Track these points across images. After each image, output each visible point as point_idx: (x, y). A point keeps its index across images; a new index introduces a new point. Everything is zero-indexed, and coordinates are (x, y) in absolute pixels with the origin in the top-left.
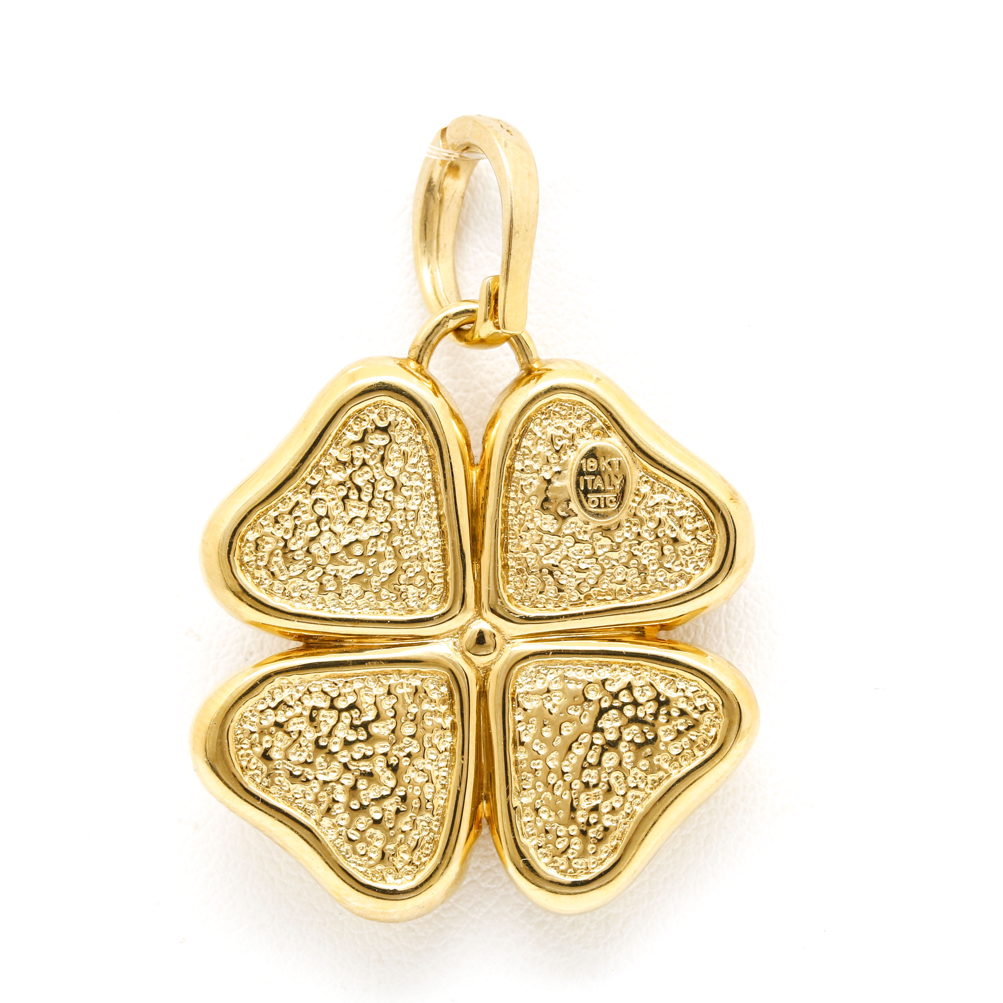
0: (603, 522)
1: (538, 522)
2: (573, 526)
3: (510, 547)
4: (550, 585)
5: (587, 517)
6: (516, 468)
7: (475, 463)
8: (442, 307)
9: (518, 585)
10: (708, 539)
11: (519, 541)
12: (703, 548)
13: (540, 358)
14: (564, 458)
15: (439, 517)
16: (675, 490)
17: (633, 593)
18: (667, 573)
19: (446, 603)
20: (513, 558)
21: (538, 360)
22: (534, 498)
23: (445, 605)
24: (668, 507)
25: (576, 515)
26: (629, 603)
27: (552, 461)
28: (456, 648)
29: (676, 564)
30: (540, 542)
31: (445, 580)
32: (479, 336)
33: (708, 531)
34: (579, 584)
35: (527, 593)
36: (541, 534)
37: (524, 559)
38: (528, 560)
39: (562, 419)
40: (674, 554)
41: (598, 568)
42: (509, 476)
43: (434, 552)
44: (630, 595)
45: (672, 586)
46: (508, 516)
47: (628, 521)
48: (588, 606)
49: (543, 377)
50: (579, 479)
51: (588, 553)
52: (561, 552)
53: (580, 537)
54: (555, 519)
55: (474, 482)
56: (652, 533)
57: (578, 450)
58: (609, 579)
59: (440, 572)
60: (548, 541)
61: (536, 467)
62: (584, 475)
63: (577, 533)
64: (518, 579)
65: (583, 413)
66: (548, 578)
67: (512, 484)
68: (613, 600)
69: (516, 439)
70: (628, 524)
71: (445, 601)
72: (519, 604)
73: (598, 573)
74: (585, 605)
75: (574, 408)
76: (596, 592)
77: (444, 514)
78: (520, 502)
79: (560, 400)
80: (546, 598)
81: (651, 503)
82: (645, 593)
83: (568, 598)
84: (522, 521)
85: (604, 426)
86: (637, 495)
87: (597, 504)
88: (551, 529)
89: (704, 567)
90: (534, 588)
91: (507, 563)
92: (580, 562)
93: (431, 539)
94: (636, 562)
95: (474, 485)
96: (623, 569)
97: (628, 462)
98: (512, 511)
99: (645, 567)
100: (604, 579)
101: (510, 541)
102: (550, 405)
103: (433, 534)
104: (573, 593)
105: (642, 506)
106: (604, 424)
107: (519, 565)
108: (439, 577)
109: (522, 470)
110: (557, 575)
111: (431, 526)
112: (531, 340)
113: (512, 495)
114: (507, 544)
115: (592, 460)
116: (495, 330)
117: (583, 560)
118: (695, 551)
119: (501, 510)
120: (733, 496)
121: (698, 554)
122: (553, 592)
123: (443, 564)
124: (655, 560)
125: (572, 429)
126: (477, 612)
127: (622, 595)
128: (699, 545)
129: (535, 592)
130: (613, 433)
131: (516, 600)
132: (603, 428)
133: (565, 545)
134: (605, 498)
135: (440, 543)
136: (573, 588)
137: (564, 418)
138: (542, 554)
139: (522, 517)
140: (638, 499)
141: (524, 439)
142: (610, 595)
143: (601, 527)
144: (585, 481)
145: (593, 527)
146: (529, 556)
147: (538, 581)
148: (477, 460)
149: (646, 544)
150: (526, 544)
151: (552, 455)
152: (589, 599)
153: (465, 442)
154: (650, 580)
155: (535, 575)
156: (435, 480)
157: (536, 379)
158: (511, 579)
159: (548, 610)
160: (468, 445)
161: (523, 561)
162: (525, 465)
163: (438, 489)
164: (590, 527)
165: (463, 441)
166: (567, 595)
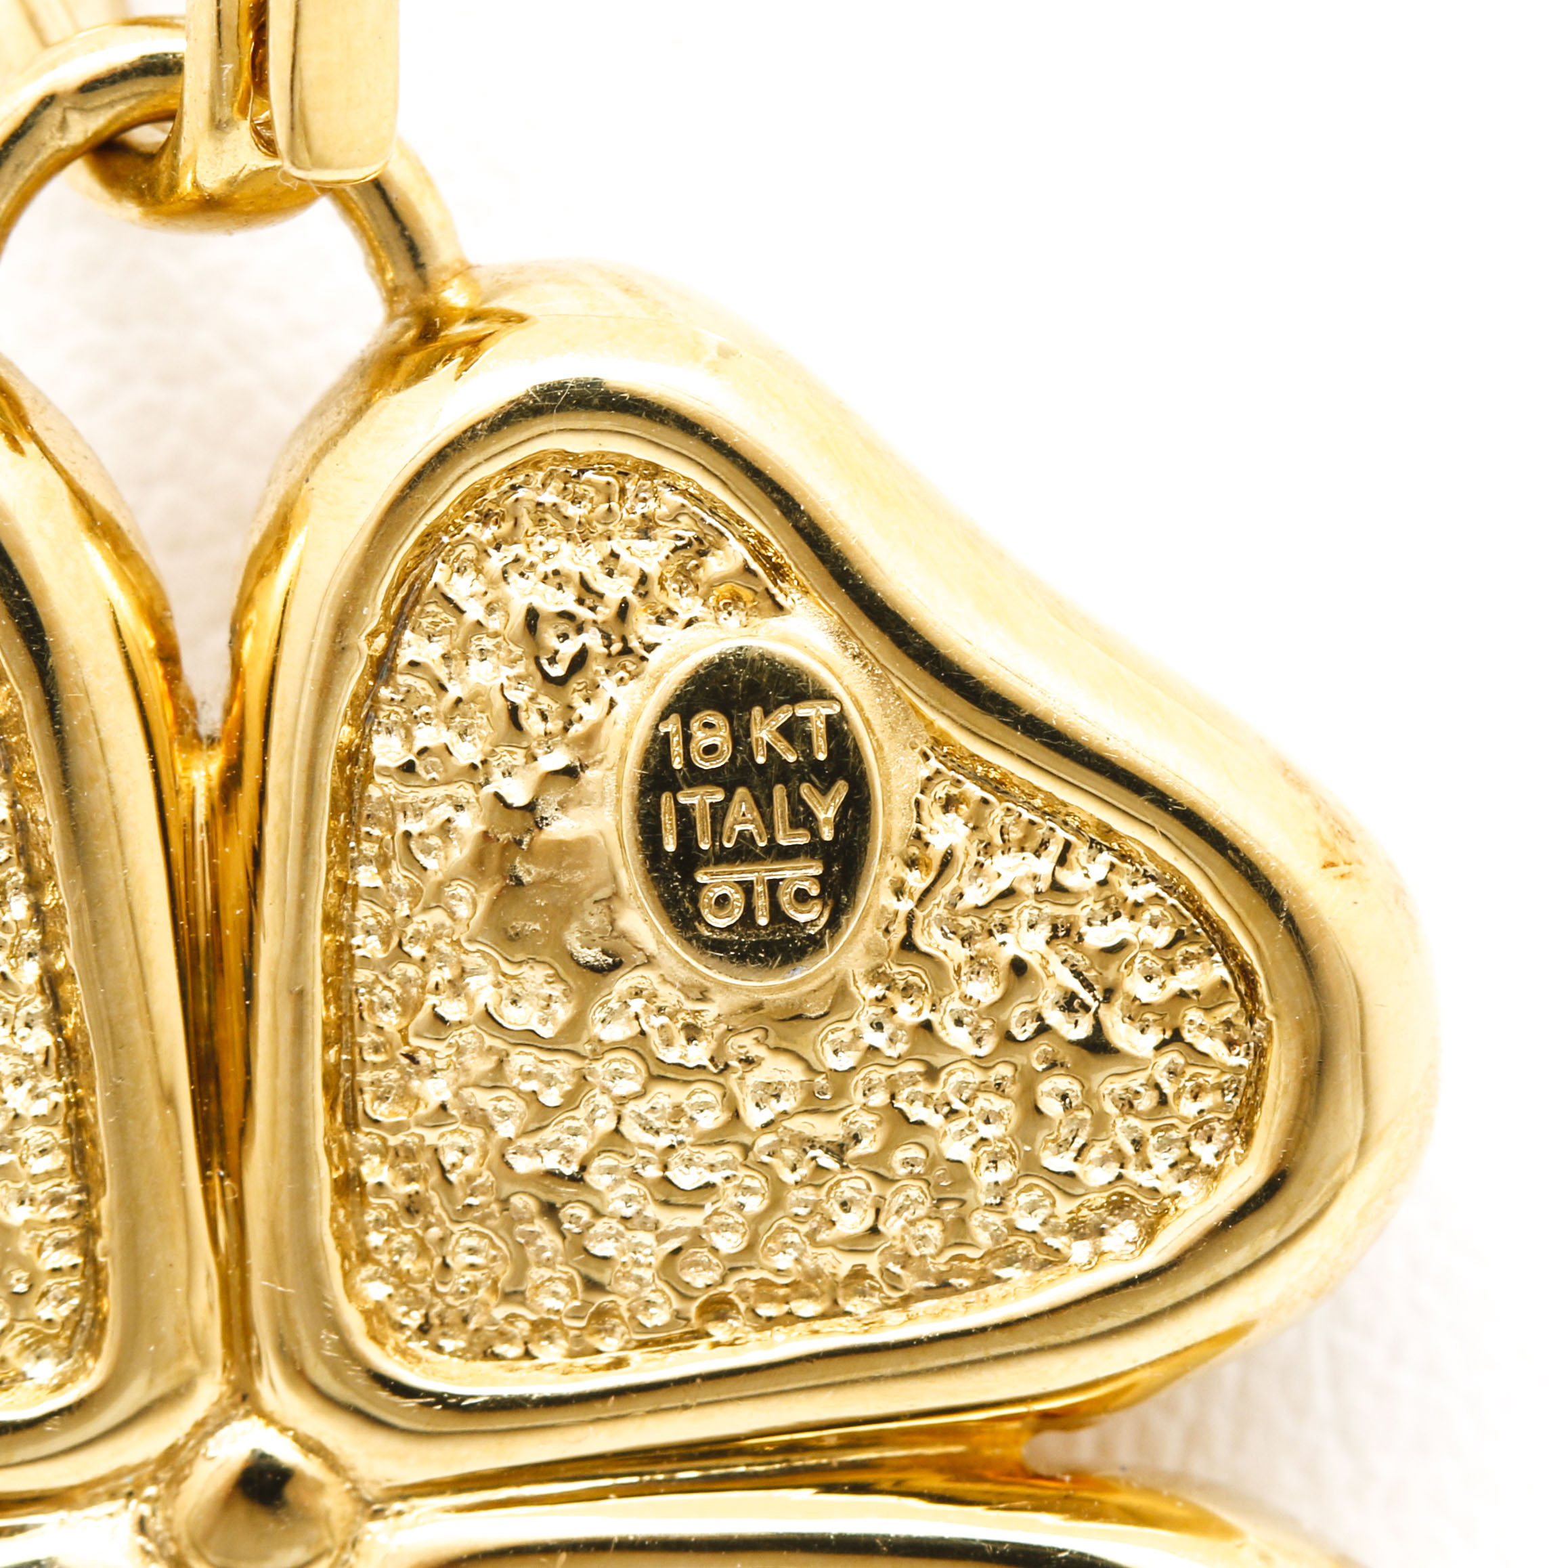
0: (769, 990)
1: (483, 989)
2: (637, 1005)
3: (368, 1104)
4: (549, 1263)
5: (693, 969)
6: (379, 762)
7: (204, 730)
8: (44, 44)
9: (407, 1263)
10: (1230, 1044)
11: (406, 1075)
12: (1212, 1081)
13: (472, 259)
14: (590, 713)
15: (51, 983)
16: (1078, 831)
17: (911, 1282)
18: (1057, 1196)
19: (97, 1354)
20: (384, 1151)
21: (464, 271)
22: (460, 889)
23: (90, 1363)
24: (1048, 909)
25: (649, 961)
26: (895, 1328)
27: (533, 724)
28: (150, 1547)
29: (1095, 1153)
30: (496, 1079)
31: (89, 1256)
32: (195, 184)
33: (1230, 1010)
34: (677, 1251)
35: (450, 1300)
36: (498, 1044)
37: (429, 1155)
38: (448, 1158)
39: (569, 538)
40: (1086, 1114)
41: (754, 1184)
42: (350, 793)
43: (33, 1135)
44: (896, 1295)
45: (1080, 1250)
46: (351, 970)
47: (876, 976)
48: (717, 1344)
49: (488, 356)
50: (657, 806)
51: (710, 1120)
52: (591, 1120)
53: (671, 1056)
54: (558, 978)
55: (201, 816)
56: (986, 1025)
57: (645, 675)
58: (804, 1229)
59: (63, 1222)
60: (528, 1076)
61: (466, 753)
62: (675, 789)
63: (655, 1039)
64: (407, 1239)
65: (664, 510)
66: (537, 1235)
67: (364, 829)
68: (823, 1316)
69: (374, 634)
70: (879, 991)
71: (93, 1346)
72: (413, 1345)
73: (755, 1204)
74: (703, 1344)
75: (623, 491)
76: (749, 1287)
77: (68, 973)
78: (403, 909)
79: (565, 456)
80: (533, 1317)
81: (976, 895)
82: (966, 1283)
83: (626, 1315)
84: (414, 991)
85: (755, 566)
86: (912, 863)
87: (738, 913)
88: (544, 1021)
89: (1215, 1164)
90: (478, 1275)
91: (358, 1175)
92: (674, 1160)
93: (18, 1081)
94: (921, 1154)
95: (201, 836)
96: (861, 1185)
97: (867, 722)
98: (370, 946)
99: (958, 1170)
100: (781, 1230)
101: (365, 1077)
102: (518, 479)
103: (28, 1056)
104: (648, 1294)
105: (937, 907)
106: (757, 556)
107: (410, 1179)
108: (59, 1245)
109: (409, 768)
110: (575, 1219)
111: (19, 1024)
112: (428, 182)
113: (366, 876)
114: (355, 1090)
115: (711, 720)
116: (258, 160)
117: (685, 1152)
118: (1178, 1095)
119: (318, 940)
120: (1334, 850)
121: (1188, 1108)
122: (563, 1289)
123: (73, 1186)
124: (1002, 1140)
125: (618, 580)
126: (235, 1390)
127: (863, 1294)
128: (1191, 1071)
129: (482, 1293)
130: (796, 595)
131: (402, 1327)
132: (747, 569)
133: (606, 1091)
134: (773, 886)
135: (60, 1097)
136: (647, 1274)
137: (583, 534)
138: (506, 1129)
139: (412, 971)
140: (917, 881)
141: (408, 635)
142: (809, 1296)
143: (758, 1007)
144: (684, 813)
145: (725, 1009)
146: (450, 1139)
147: (494, 1246)
148: (211, 719)
149: (959, 1076)
150: (435, 1091)
151: (532, 699)
152: (722, 1317)
153: (152, 643)
154: (985, 1227)
155: (481, 1221)
156: (23, 823)
157: (458, 360)
158: (375, 1239)
159: (543, 1366)
160: (168, 656)
161: (424, 1162)
162: (418, 746)
163: (40, 864)
164: (711, 1011)
165: (143, 639)
166: (623, 1304)
